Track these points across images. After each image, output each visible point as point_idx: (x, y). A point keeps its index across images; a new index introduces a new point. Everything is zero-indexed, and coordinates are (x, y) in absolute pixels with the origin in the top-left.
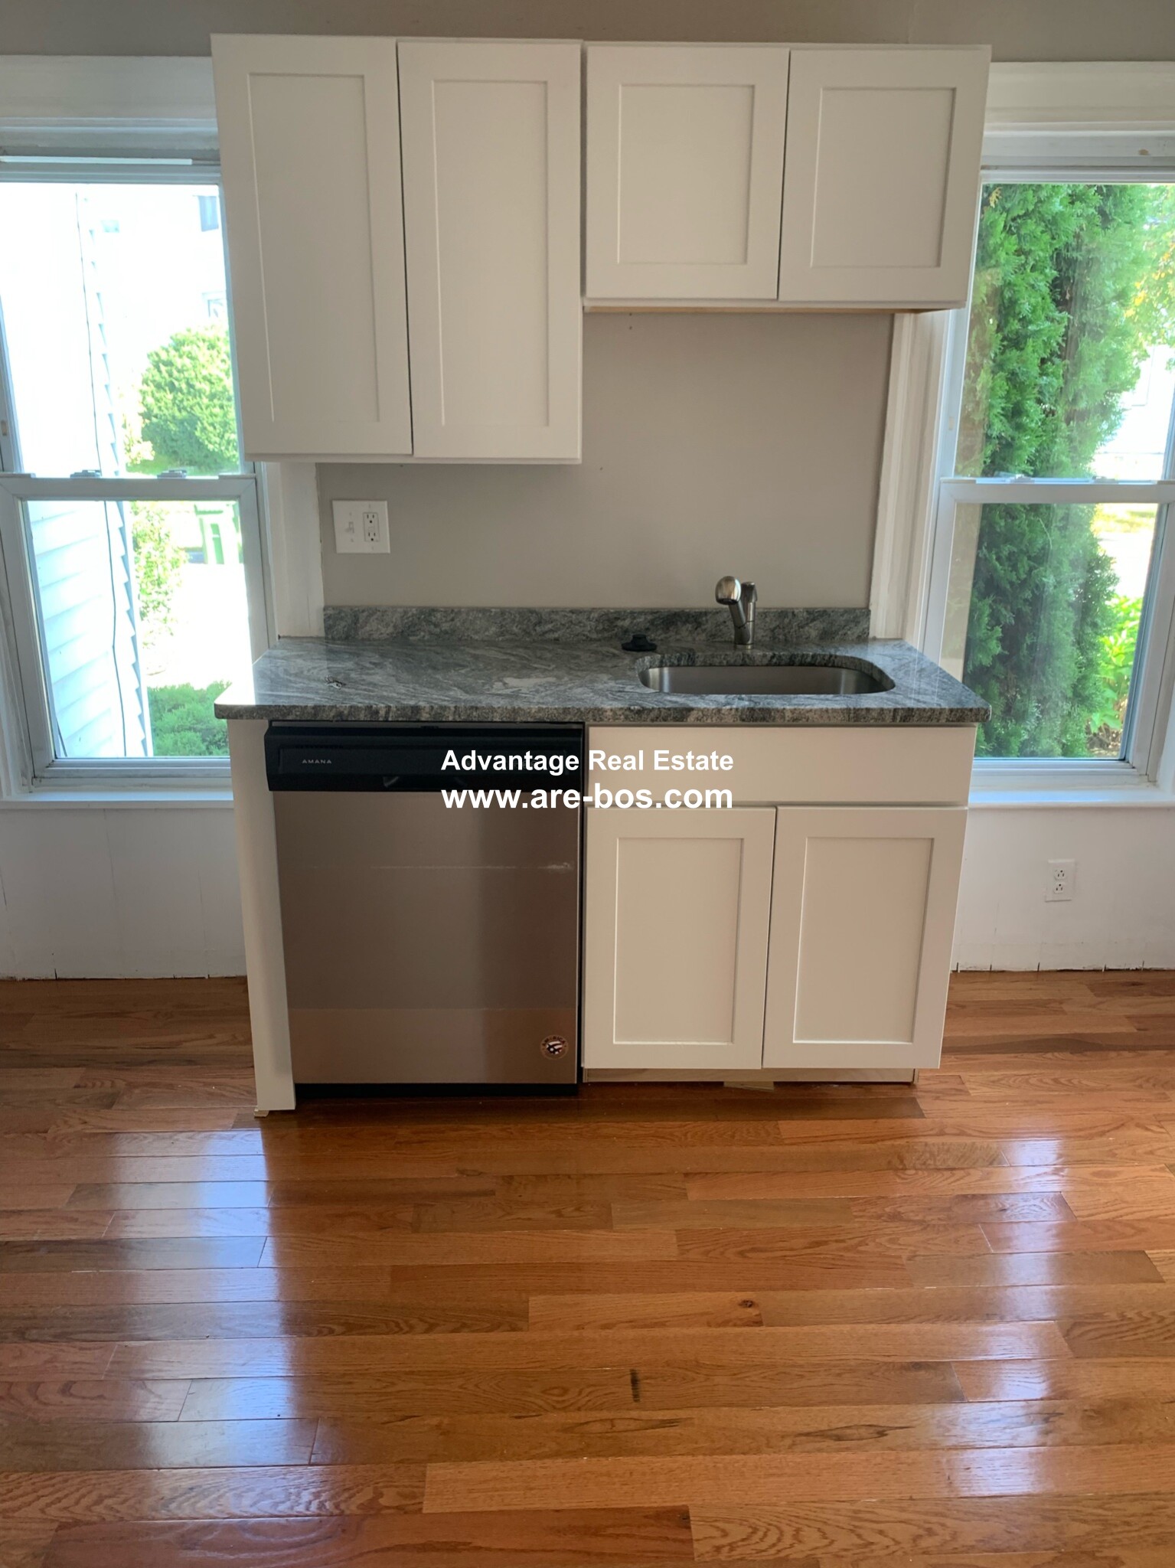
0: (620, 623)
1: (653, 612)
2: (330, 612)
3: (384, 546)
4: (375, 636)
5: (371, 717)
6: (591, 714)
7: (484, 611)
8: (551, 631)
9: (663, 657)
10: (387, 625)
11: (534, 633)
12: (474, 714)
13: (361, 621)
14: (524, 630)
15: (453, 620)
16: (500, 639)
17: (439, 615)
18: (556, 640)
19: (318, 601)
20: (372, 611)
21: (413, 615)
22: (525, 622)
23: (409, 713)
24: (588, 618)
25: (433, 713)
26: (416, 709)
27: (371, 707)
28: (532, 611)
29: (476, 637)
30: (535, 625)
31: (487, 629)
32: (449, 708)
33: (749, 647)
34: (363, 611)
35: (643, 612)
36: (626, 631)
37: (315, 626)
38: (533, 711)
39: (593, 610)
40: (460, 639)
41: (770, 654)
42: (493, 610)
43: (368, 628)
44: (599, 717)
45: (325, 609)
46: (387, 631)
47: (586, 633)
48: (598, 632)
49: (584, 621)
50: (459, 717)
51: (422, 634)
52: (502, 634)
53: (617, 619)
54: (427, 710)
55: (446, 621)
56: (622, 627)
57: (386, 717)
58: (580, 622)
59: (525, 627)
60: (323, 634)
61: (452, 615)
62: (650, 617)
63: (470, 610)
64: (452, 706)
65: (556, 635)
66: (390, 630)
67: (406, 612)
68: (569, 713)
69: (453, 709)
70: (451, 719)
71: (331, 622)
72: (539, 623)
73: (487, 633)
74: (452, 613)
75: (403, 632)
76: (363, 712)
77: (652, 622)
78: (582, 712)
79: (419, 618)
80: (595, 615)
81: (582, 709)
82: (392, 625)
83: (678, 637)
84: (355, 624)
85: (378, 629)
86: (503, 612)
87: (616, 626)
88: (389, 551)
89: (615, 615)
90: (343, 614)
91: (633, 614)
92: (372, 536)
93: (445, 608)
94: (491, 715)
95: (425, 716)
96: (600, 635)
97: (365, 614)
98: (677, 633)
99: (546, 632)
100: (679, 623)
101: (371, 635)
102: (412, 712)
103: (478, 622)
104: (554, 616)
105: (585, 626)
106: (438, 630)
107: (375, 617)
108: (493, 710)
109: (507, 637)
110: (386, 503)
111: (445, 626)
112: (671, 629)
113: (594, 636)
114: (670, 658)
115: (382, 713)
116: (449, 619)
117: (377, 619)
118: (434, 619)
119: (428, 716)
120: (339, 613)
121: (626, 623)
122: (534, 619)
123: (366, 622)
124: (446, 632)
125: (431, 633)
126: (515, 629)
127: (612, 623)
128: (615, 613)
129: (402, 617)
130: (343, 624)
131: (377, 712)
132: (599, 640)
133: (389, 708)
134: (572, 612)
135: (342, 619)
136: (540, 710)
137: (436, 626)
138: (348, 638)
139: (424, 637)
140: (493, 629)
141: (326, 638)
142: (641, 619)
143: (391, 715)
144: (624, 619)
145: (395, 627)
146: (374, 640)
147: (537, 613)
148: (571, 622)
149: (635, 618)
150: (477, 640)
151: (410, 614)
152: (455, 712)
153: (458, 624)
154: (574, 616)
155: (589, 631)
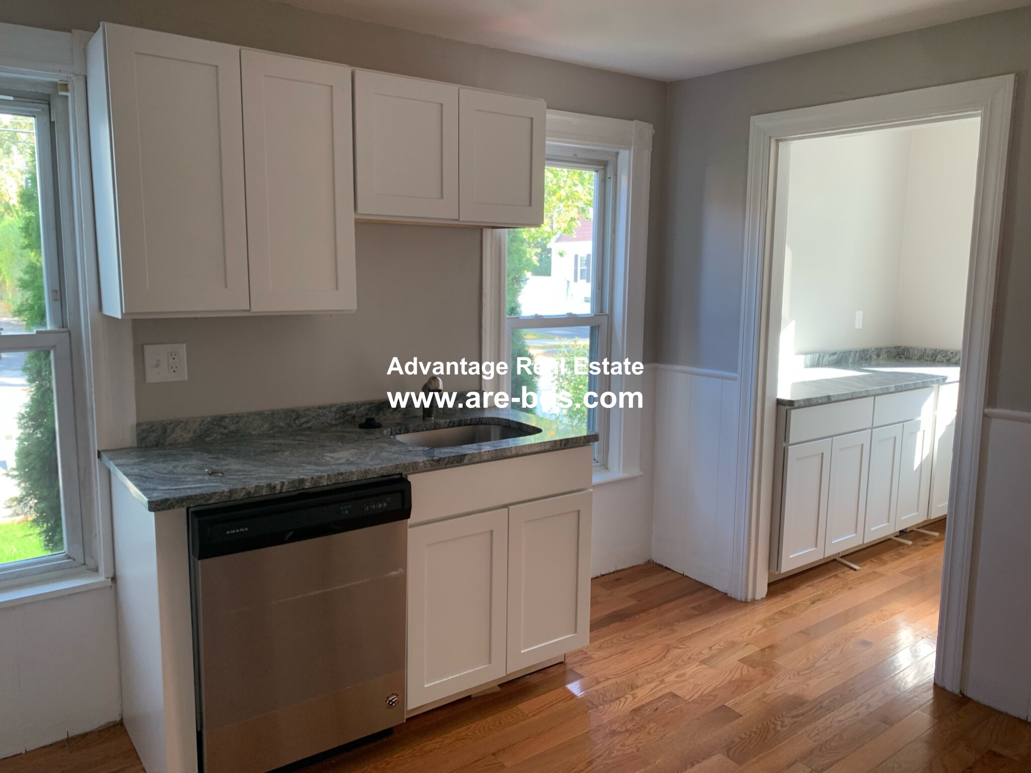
0: (350, 412)
1: (370, 403)
2: (144, 427)
3: (184, 375)
4: (180, 441)
5: (271, 491)
6: (411, 466)
7: (260, 414)
8: (307, 422)
9: (392, 430)
10: (189, 431)
11: (294, 425)
12: (341, 477)
13: (168, 431)
14: (288, 424)
15: (237, 422)
16: (272, 432)
17: (227, 420)
18: (310, 428)
19: (132, 420)
20: (177, 423)
21: (209, 422)
22: (289, 418)
23: (297, 485)
24: (330, 412)
25: (313, 481)
26: (302, 481)
27: (271, 484)
28: (293, 411)
29: (254, 433)
30: (295, 419)
31: (262, 426)
32: (324, 476)
33: (433, 418)
34: (171, 424)
35: (364, 404)
36: (354, 417)
37: (129, 438)
38: (377, 470)
39: (332, 406)
40: (242, 436)
41: (448, 421)
42: (266, 413)
43: (173, 436)
44: (416, 468)
45: (138, 425)
46: (188, 436)
47: (329, 421)
48: (336, 420)
49: (327, 413)
50: (331, 481)
51: (215, 435)
52: (272, 428)
53: (347, 410)
54: (309, 480)
55: (233, 424)
56: (351, 415)
57: (281, 490)
58: (325, 414)
59: (288, 421)
60: (135, 444)
61: (237, 420)
62: (368, 407)
63: (250, 414)
64: (326, 475)
65: (309, 425)
66: (191, 435)
67: (202, 421)
68: (399, 468)
69: (326, 477)
70: (325, 484)
71: (144, 435)
72: (298, 418)
73: (262, 429)
74: (237, 418)
75: (200, 435)
76: (265, 489)
77: (369, 410)
78: (406, 466)
79: (213, 424)
80: (334, 409)
81: (406, 464)
82: (192, 431)
83: (385, 417)
84: (164, 434)
85: (182, 435)
86: (273, 413)
87: (347, 415)
88: (186, 378)
89: (347, 408)
90: (154, 428)
91: (358, 406)
92: (174, 369)
93: (231, 414)
94: (351, 477)
95: (308, 485)
96: (337, 422)
97: (172, 426)
98: (384, 415)
99: (303, 424)
100: (385, 409)
101: (176, 441)
102: (299, 483)
103: (256, 422)
104: (307, 412)
105: (328, 417)
106: (226, 431)
107: (180, 426)
108: (352, 473)
109: (276, 430)
110: (185, 345)
111: (232, 428)
112: (381, 412)
113: (334, 422)
114: (395, 430)
115: (278, 487)
116: (235, 422)
117: (181, 428)
118: (223, 423)
119: (310, 484)
120: (152, 427)
121: (354, 412)
122: (294, 416)
123: (172, 432)
124: (233, 432)
125: (222, 434)
126: (282, 424)
127: (345, 412)
128: (347, 406)
129: (200, 425)
130: (155, 434)
131: (275, 487)
132: (337, 425)
133: (283, 483)
134: (320, 408)
135: (154, 431)
136: (381, 469)
137: (225, 428)
138: (158, 445)
139: (216, 437)
140: (266, 426)
141: (139, 447)
142: (362, 409)
143: (284, 487)
144: (352, 410)
145: (195, 432)
146: (179, 444)
147: (296, 411)
148: (319, 415)
149: (359, 408)
150: (255, 435)
151: (206, 422)
152: (328, 478)
153: (241, 425)
154: (321, 411)
155: (331, 420)
